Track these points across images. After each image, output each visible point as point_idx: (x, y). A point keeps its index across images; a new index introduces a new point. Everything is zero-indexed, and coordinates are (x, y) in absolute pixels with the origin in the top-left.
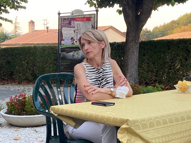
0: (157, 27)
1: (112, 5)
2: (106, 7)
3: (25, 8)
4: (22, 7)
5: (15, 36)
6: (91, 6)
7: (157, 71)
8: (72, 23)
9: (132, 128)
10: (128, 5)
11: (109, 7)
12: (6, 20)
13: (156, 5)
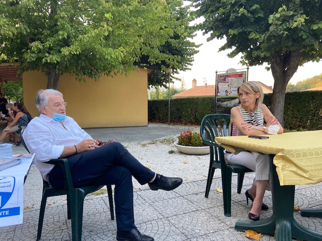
0: (300, 82)
1: (261, 64)
2: (256, 65)
3: (190, 69)
4: (188, 69)
5: (182, 91)
6: (243, 65)
7: (301, 117)
8: (227, 80)
9: (287, 156)
10: (277, 63)
11: (259, 65)
12: (177, 79)
13: (302, 61)
